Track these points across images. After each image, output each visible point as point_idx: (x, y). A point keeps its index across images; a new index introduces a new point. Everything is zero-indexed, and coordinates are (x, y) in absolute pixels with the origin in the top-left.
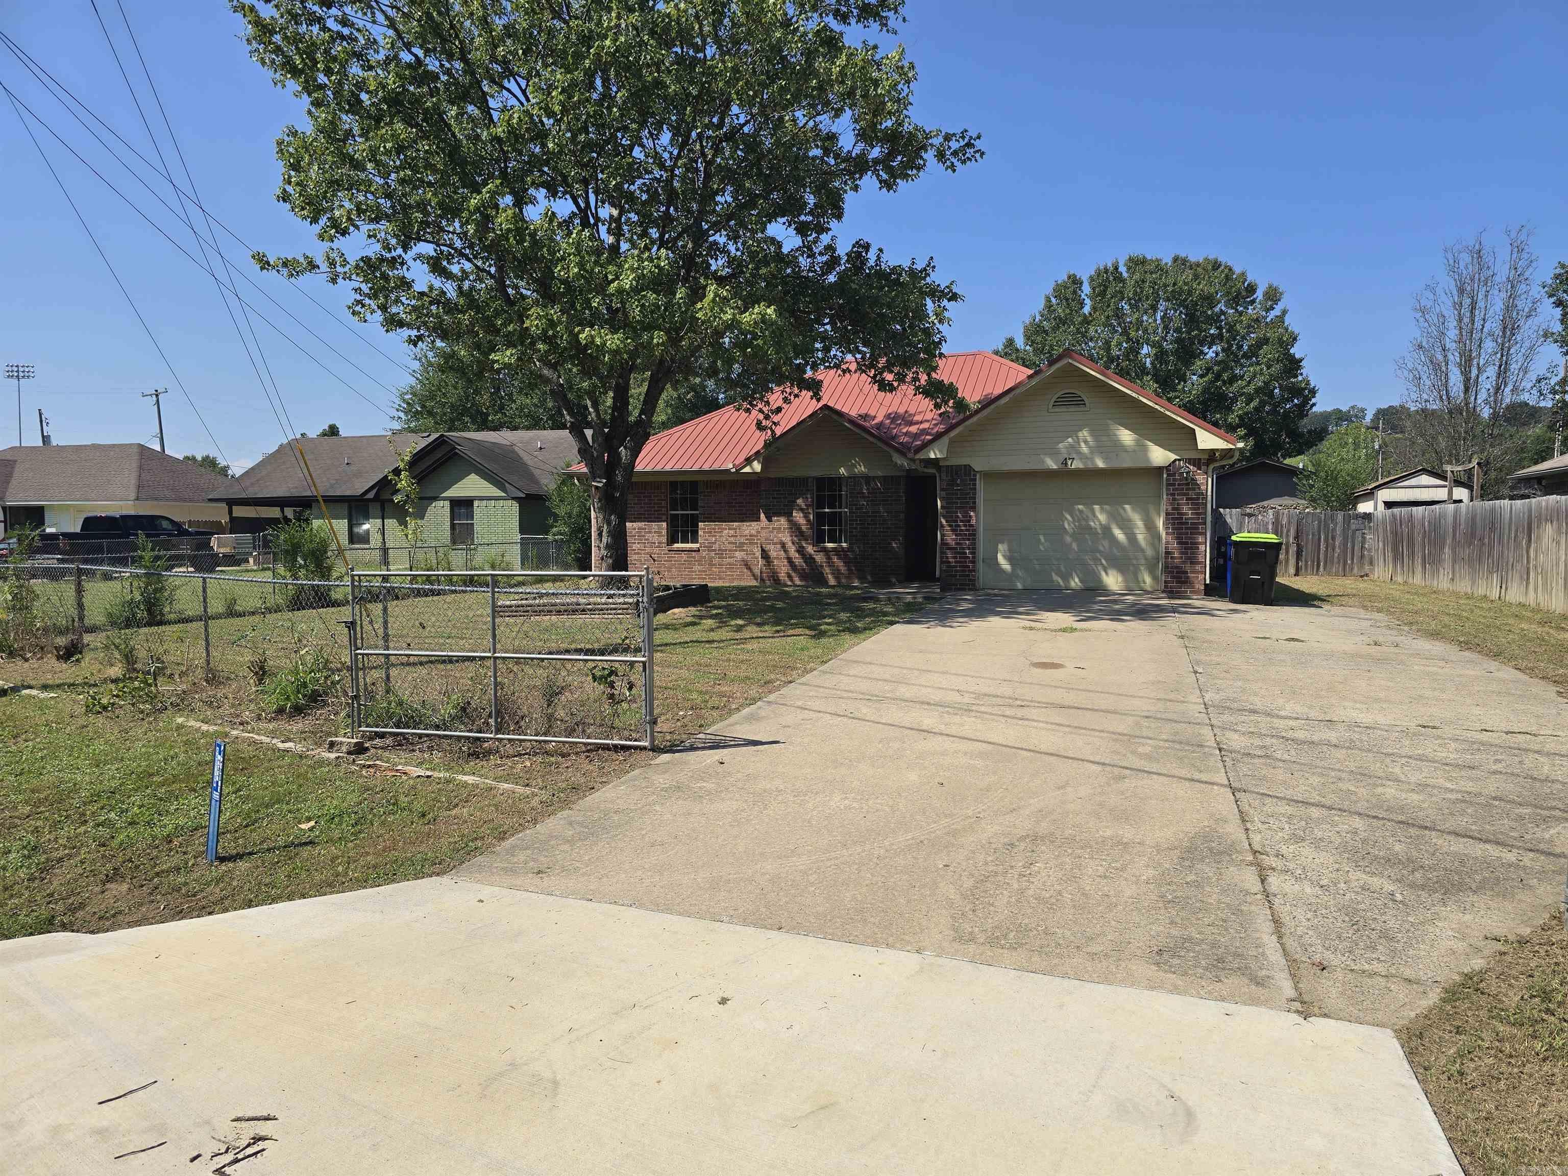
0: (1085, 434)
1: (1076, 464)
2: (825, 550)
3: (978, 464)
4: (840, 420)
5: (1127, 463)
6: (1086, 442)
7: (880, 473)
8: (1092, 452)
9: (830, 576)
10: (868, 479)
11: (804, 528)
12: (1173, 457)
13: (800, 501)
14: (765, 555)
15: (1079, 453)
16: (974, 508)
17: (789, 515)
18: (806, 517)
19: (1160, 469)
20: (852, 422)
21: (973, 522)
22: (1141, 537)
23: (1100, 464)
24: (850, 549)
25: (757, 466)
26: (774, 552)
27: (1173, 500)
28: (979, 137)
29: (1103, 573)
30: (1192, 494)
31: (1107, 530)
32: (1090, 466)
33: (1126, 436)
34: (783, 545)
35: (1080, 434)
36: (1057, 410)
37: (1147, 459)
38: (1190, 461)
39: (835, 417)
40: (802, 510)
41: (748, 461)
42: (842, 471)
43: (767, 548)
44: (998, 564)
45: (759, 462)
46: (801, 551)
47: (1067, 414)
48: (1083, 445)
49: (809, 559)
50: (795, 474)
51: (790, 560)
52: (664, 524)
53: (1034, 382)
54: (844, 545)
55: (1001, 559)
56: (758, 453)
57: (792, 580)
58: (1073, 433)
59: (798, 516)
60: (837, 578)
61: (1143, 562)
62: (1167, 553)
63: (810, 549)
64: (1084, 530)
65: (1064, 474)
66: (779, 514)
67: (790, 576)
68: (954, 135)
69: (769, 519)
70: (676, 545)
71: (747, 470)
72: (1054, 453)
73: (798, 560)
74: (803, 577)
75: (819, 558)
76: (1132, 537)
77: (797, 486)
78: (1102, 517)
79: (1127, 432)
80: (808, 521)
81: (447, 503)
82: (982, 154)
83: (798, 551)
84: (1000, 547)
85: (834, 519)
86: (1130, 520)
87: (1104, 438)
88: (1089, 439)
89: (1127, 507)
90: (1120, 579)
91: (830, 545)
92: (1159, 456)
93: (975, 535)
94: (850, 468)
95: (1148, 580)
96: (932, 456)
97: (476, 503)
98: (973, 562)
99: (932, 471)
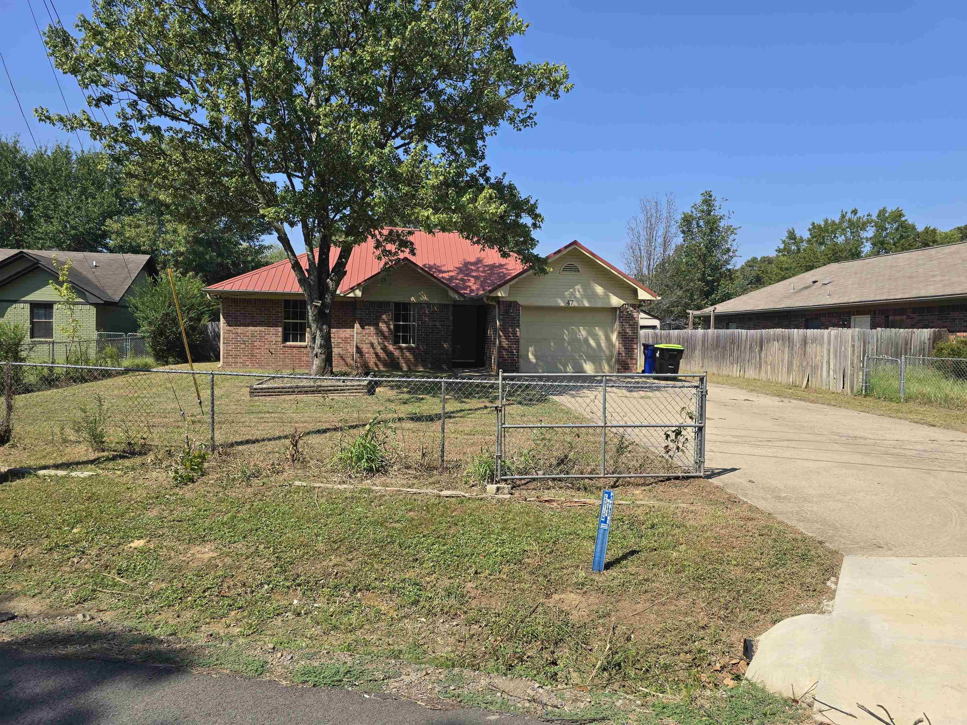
0: (578, 287)
1: (575, 304)
2: (400, 348)
3: (522, 301)
4: (415, 267)
5: (599, 305)
6: (579, 291)
7: (436, 301)
8: (582, 298)
9: (404, 365)
10: (428, 304)
11: (386, 334)
12: (623, 302)
13: (384, 317)
14: (359, 350)
15: (575, 297)
16: (518, 326)
17: (376, 325)
18: (388, 327)
19: (615, 309)
20: (421, 269)
21: (518, 334)
22: (603, 344)
23: (586, 304)
24: (417, 348)
25: (358, 293)
26: (365, 348)
27: (622, 326)
28: (535, 114)
29: (584, 364)
30: (631, 322)
31: (586, 340)
32: (581, 305)
33: (599, 290)
34: (372, 345)
35: (576, 287)
36: (565, 273)
37: (609, 302)
38: (633, 306)
39: (413, 266)
40: (385, 322)
41: (352, 289)
42: (413, 299)
43: (360, 346)
44: (529, 359)
45: (360, 290)
46: (385, 349)
47: (570, 276)
48: (577, 293)
49: (389, 354)
50: (381, 299)
51: (377, 355)
52: (280, 329)
53: (557, 256)
54: (413, 345)
55: (531, 356)
56: (359, 285)
57: (378, 368)
58: (573, 287)
59: (383, 326)
60: (408, 366)
61: (605, 358)
62: (619, 354)
63: (391, 348)
64: (574, 340)
65: (568, 309)
66: (369, 325)
67: (376, 365)
68: (522, 110)
69: (363, 327)
70: (288, 343)
71: (351, 295)
72: (563, 297)
73: (382, 355)
74: (385, 365)
75: (397, 353)
76: (598, 344)
77: (382, 306)
78: (584, 333)
79: (600, 288)
80: (390, 329)
81: (28, 306)
82: (536, 124)
83: (382, 349)
84: (530, 348)
85: (405, 329)
86: (597, 335)
87: (589, 291)
88: (581, 290)
89: (597, 328)
90: (593, 367)
91: (404, 345)
92: (616, 301)
93: (518, 342)
94: (417, 297)
95: (606, 367)
96: (499, 295)
97: (55, 307)
98: (518, 357)
99: (494, 303)
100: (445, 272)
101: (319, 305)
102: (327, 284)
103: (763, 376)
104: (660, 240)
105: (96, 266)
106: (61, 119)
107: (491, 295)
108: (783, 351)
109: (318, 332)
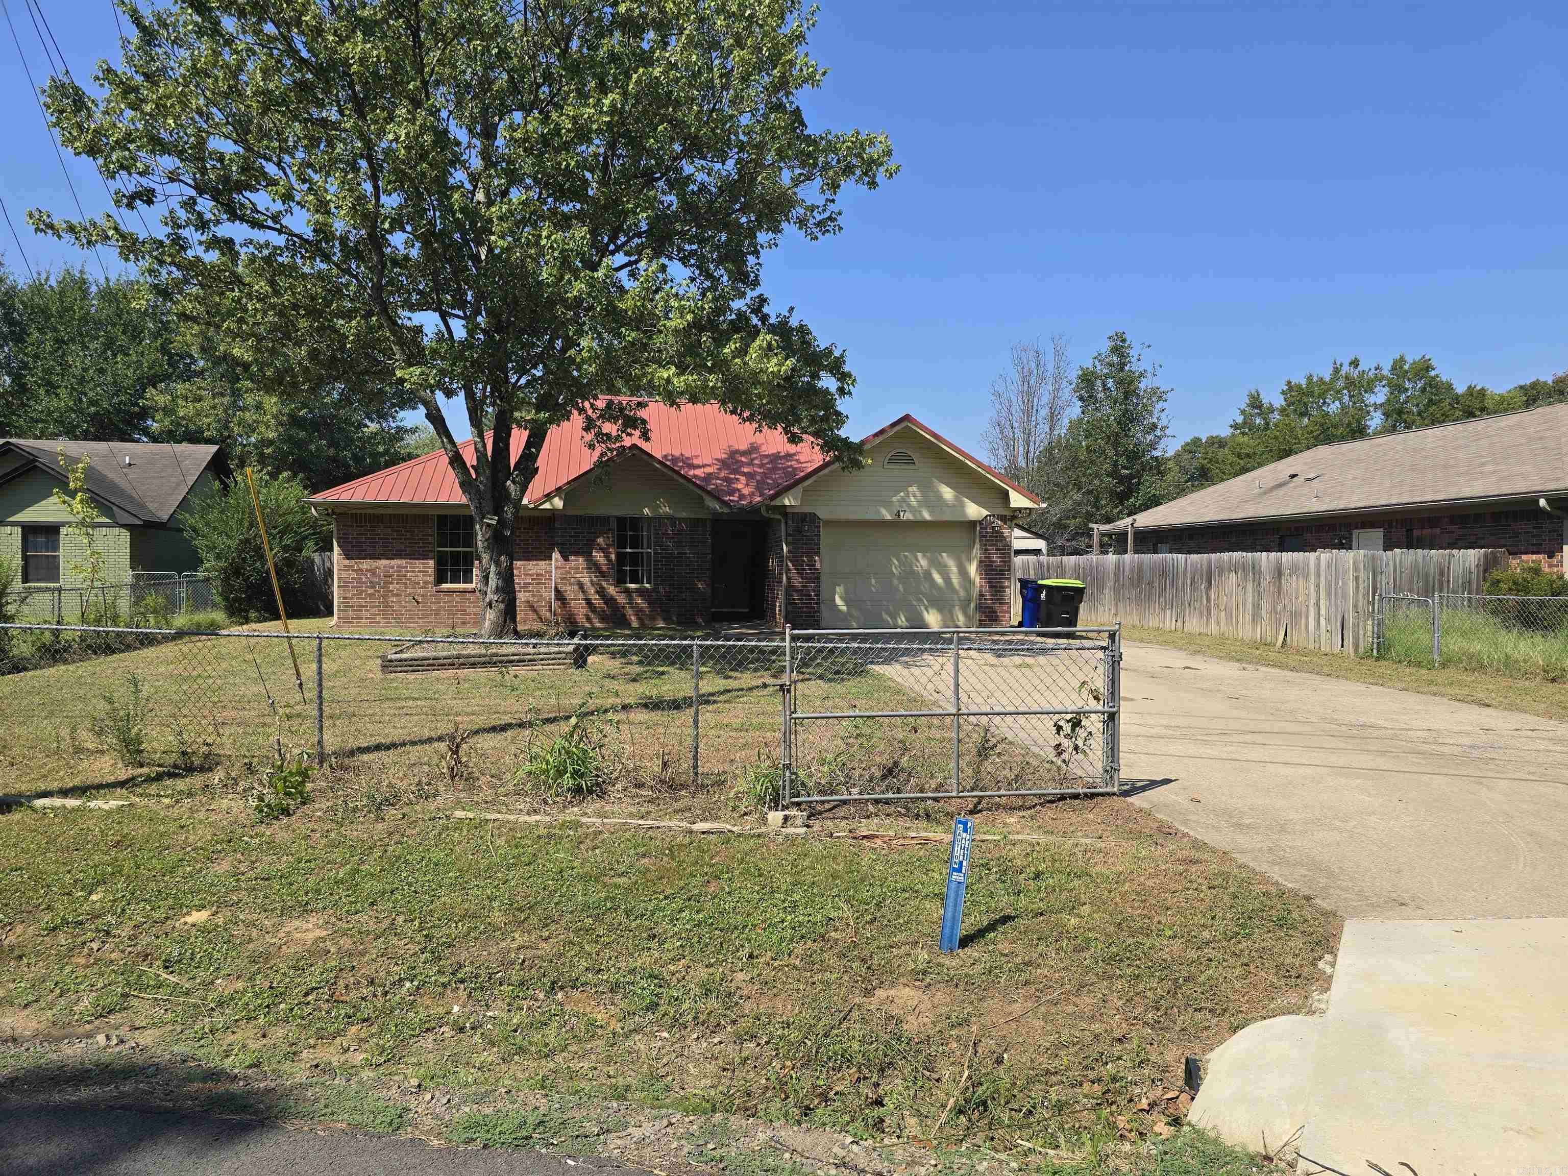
0: (913, 489)
1: (907, 516)
2: (627, 591)
3: (823, 513)
4: (650, 460)
5: (947, 517)
6: (914, 496)
7: (684, 515)
8: (920, 506)
9: (633, 618)
10: (672, 520)
11: (604, 568)
12: (985, 513)
13: (600, 540)
14: (560, 595)
15: (909, 505)
16: (818, 553)
17: (588, 556)
18: (607, 557)
19: (973, 524)
20: (660, 462)
21: (818, 566)
22: (955, 580)
23: (927, 516)
24: (655, 590)
25: (558, 503)
26: (571, 592)
27: (985, 551)
28: (840, 213)
29: (925, 613)
30: (1000, 545)
31: (928, 575)
32: (919, 518)
33: (947, 493)
34: (581, 586)
35: (910, 489)
36: (893, 466)
37: (964, 513)
38: (1003, 518)
39: (645, 457)
40: (602, 549)
41: (548, 497)
42: (646, 511)
43: (562, 588)
44: (835, 605)
45: (560, 498)
46: (601, 592)
47: (897, 470)
48: (912, 499)
49: (609, 600)
50: (596, 512)
51: (589, 602)
52: (431, 563)
53: (878, 440)
54: (647, 586)
55: (839, 601)
56: (559, 489)
57: (591, 623)
58: (905, 489)
59: (598, 556)
60: (639, 619)
61: (957, 602)
62: (981, 595)
63: (612, 590)
64: (909, 574)
65: (897, 525)
66: (577, 553)
67: (588, 619)
68: (818, 207)
69: (566, 558)
70: (444, 586)
71: (547, 506)
72: (888, 505)
73: (598, 602)
74: (603, 619)
75: (621, 599)
76: (947, 580)
77: (597, 524)
78: (924, 563)
79: (949, 489)
80: (610, 560)
81: (18, 530)
82: (840, 228)
83: (597, 592)
84: (838, 589)
85: (635, 559)
86: (946, 566)
87: (931, 494)
88: (918, 494)
89: (944, 555)
90: (939, 617)
91: (633, 586)
92: (974, 511)
93: (818, 578)
94: (654, 508)
95: (961, 619)
96: (787, 502)
97: (63, 531)
98: (818, 604)
99: (779, 517)
100: (699, 467)
101: (494, 522)
102: (506, 490)
103: (1214, 629)
104: (1044, 412)
105: (130, 465)
106: (71, 229)
107: (773, 503)
108: (1244, 588)
109: (493, 568)
